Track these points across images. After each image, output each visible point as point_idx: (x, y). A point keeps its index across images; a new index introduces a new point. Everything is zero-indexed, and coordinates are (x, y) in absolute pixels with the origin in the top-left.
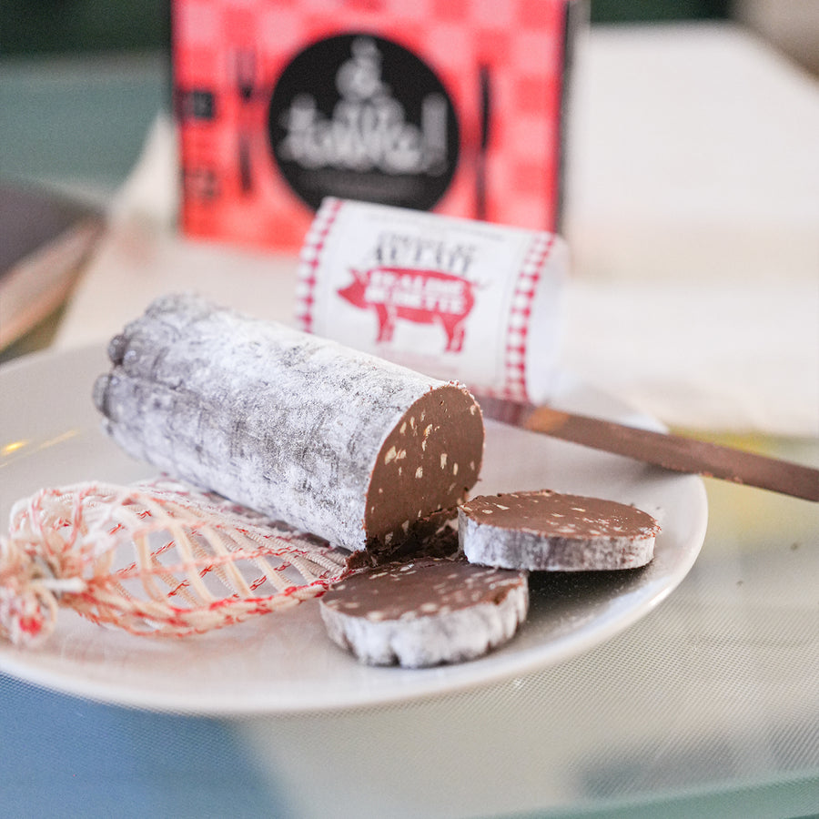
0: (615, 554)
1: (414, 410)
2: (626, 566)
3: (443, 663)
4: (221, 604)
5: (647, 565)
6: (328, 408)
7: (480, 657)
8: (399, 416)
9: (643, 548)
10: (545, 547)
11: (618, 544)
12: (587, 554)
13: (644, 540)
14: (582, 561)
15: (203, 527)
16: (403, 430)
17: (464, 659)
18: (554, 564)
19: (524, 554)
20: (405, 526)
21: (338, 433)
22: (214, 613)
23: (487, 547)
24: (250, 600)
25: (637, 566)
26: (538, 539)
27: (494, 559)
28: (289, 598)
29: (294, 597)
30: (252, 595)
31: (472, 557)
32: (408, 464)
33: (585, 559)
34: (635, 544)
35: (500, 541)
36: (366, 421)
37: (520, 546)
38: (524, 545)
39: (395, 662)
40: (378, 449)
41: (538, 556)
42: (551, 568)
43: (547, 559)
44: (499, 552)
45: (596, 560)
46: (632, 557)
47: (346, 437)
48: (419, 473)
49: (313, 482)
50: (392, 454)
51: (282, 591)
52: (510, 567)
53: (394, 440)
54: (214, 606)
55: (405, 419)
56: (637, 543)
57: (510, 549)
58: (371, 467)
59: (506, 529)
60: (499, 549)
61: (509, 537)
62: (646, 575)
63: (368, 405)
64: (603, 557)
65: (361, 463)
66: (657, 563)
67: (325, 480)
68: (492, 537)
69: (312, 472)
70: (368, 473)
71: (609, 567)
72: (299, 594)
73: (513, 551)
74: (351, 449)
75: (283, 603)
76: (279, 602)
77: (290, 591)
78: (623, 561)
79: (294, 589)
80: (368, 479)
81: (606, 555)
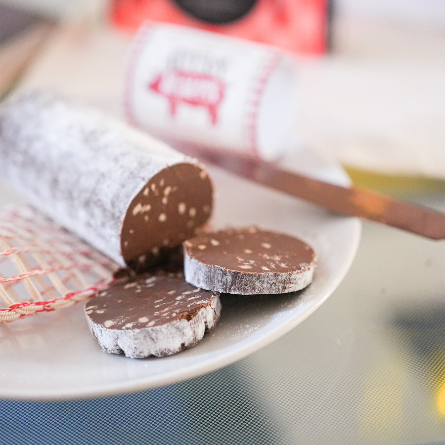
0: (277, 284)
1: (155, 179)
2: (286, 291)
3: (152, 357)
4: (18, 306)
5: (304, 290)
6: (103, 175)
7: (176, 354)
8: (143, 184)
9: (300, 279)
10: (229, 278)
11: (280, 277)
12: (258, 284)
13: (301, 274)
14: (254, 288)
15: (11, 255)
16: (146, 192)
17: (165, 355)
18: (235, 290)
19: (216, 281)
20: (155, 251)
21: (107, 192)
22: (12, 312)
23: (195, 274)
24: (38, 304)
25: (295, 291)
26: (224, 273)
27: (199, 283)
28: (68, 300)
29: (72, 300)
30: (41, 300)
31: (189, 279)
32: (153, 214)
33: (256, 287)
34: (293, 276)
35: (202, 272)
36: (123, 186)
37: (214, 277)
38: (215, 276)
39: (122, 353)
40: (127, 206)
41: (225, 284)
42: (232, 293)
43: (231, 286)
44: (202, 279)
45: (264, 288)
46: (291, 285)
47: (111, 196)
48: (163, 218)
49: (93, 222)
50: (138, 209)
51: (64, 296)
52: (207, 289)
53: (139, 199)
54: (12, 308)
55: (148, 185)
56: (295, 275)
57: (208, 277)
58: (123, 217)
59: (205, 265)
60: (202, 277)
61: (207, 270)
62: (302, 296)
63: (127, 174)
64: (269, 285)
65: (117, 214)
66: (312, 288)
67: (99, 222)
68: (198, 268)
69: (92, 215)
70: (120, 221)
71: (274, 293)
72: (75, 298)
73: (210, 279)
74: (113, 204)
75: (63, 304)
76: (60, 303)
77: (68, 297)
78: (284, 288)
79: (73, 294)
80: (120, 226)
81: (271, 285)
